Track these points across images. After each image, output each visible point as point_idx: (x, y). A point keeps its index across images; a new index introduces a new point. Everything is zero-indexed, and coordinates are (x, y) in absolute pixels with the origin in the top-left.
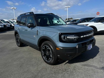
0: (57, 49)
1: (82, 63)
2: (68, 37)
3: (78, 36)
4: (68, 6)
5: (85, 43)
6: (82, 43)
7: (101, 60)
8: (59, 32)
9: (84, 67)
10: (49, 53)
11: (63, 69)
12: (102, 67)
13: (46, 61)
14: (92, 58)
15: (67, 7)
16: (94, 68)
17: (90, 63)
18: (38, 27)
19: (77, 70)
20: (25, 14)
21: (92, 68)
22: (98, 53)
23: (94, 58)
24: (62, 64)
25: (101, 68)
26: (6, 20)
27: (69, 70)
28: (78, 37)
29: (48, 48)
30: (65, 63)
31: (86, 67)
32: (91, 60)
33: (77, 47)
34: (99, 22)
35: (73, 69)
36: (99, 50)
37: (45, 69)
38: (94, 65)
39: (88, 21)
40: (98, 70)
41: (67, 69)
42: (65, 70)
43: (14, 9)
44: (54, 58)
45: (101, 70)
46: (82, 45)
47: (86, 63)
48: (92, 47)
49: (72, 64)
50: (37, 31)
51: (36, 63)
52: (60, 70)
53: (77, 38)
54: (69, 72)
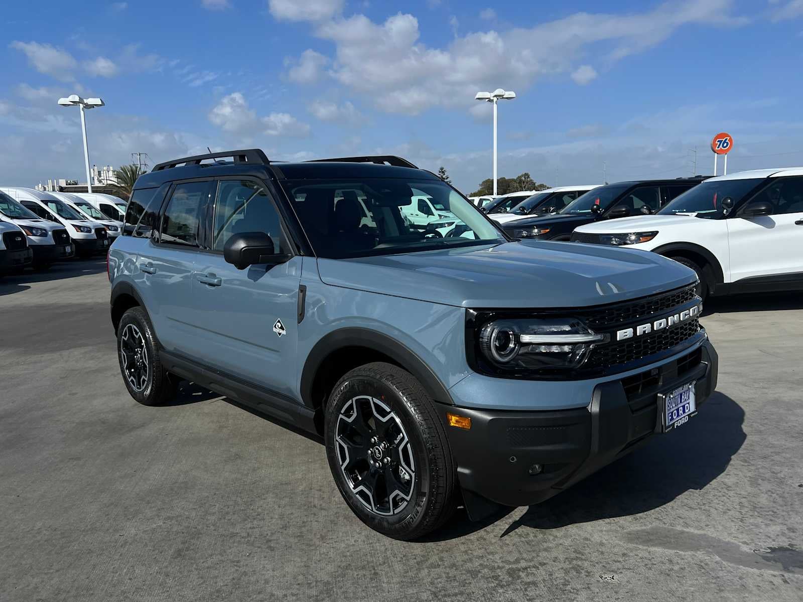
0: (454, 420)
1: (627, 523)
2: (526, 338)
3: (597, 331)
4: (498, 92)
5: (649, 381)
6: (624, 380)
7: (763, 500)
8: (464, 303)
9: (643, 551)
10: (387, 452)
11: (493, 569)
12: (773, 550)
13: (370, 508)
14: (699, 483)
15: (487, 95)
16: (718, 558)
17: (687, 525)
18: (310, 261)
19: (597, 571)
20: (198, 160)
21: (700, 555)
22: (735, 449)
23: (714, 483)
24: (482, 532)
25: (765, 558)
26: (18, 194)
27: (541, 573)
28: (598, 337)
29: (384, 413)
30: (503, 524)
31: (658, 550)
32: (689, 497)
33: (595, 408)
34: (732, 215)
35: (567, 565)
36: (745, 428)
37: (363, 568)
38: (711, 532)
39: (653, 209)
40: (743, 569)
41: (523, 564)
42: (512, 573)
43: (88, 106)
44: (431, 487)
45: (768, 573)
46: (628, 391)
47: (656, 524)
48: (692, 407)
49: (554, 531)
50: (303, 289)
51: (290, 531)
52: (474, 574)
53: (587, 343)
54: (542, 590)
